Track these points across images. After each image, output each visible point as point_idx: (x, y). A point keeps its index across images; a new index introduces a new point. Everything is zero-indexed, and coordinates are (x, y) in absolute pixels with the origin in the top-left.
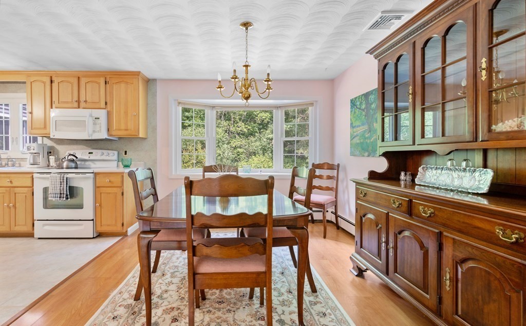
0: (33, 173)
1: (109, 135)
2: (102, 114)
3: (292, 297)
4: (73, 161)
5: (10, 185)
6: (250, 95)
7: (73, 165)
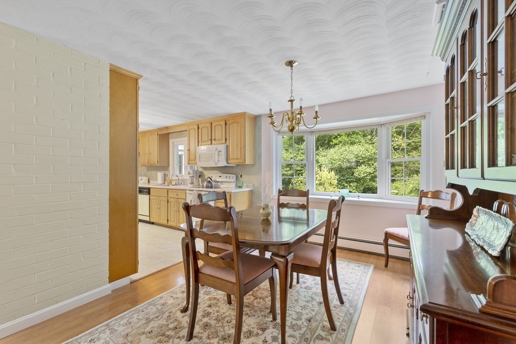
0: (186, 190)
1: (228, 163)
2: (222, 148)
3: (307, 325)
4: (209, 182)
5: (176, 197)
6: (294, 127)
7: (210, 185)
